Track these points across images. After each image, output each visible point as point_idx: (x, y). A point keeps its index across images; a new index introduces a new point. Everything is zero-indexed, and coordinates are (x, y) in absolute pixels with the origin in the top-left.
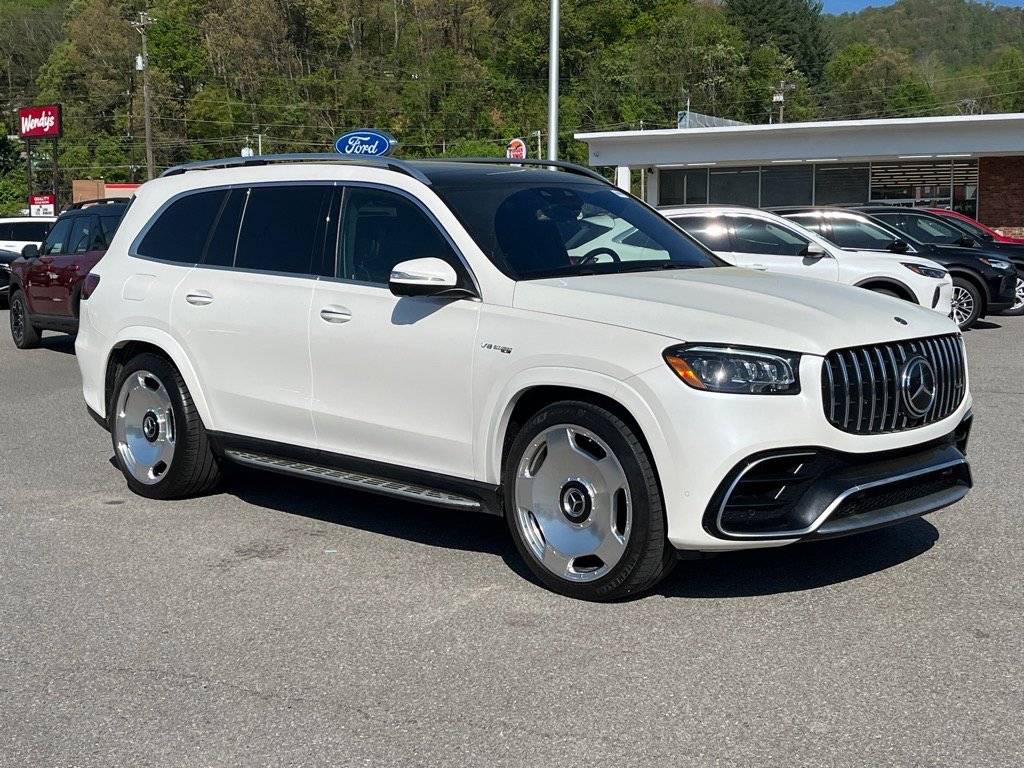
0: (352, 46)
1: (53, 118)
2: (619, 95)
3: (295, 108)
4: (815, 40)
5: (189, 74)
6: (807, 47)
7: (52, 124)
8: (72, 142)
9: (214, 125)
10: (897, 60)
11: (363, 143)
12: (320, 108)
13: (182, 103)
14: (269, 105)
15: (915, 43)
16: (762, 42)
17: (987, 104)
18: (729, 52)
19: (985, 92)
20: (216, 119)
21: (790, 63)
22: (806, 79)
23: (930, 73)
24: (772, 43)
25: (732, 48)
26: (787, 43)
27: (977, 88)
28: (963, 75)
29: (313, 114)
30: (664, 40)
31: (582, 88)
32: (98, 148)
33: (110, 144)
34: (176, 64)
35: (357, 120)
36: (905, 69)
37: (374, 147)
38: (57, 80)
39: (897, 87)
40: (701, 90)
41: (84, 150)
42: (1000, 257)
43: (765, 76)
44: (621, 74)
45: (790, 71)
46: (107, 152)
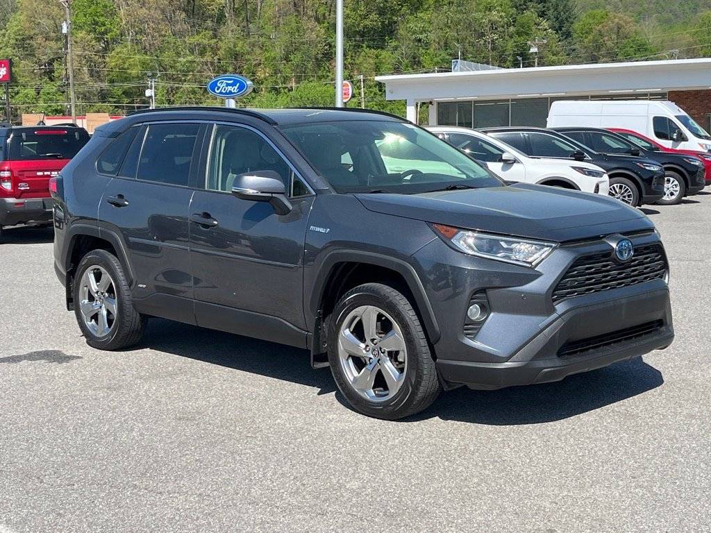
0: (227, 15)
1: (5, 69)
2: (421, 49)
3: (185, 60)
4: (565, 7)
5: (108, 36)
6: (559, 13)
7: (5, 73)
8: (24, 86)
9: (126, 73)
10: (625, 22)
11: (228, 85)
12: (204, 60)
13: (104, 57)
14: (167, 58)
15: (641, 9)
16: (525, 9)
17: (691, 53)
18: (501, 17)
19: (690, 44)
20: (128, 69)
21: (545, 24)
22: (557, 36)
23: (650, 32)
24: (532, 10)
25: (503, 14)
26: (543, 9)
27: (683, 42)
28: (674, 32)
29: (198, 65)
30: (453, 8)
31: (394, 44)
32: (42, 91)
33: (49, 87)
34: (98, 29)
35: (231, 69)
36: (631, 28)
37: (236, 88)
38: (12, 41)
39: (625, 41)
40: (480, 44)
41: (32, 92)
42: (653, 162)
43: (527, 34)
44: (421, 33)
45: (546, 30)
46: (48, 94)
